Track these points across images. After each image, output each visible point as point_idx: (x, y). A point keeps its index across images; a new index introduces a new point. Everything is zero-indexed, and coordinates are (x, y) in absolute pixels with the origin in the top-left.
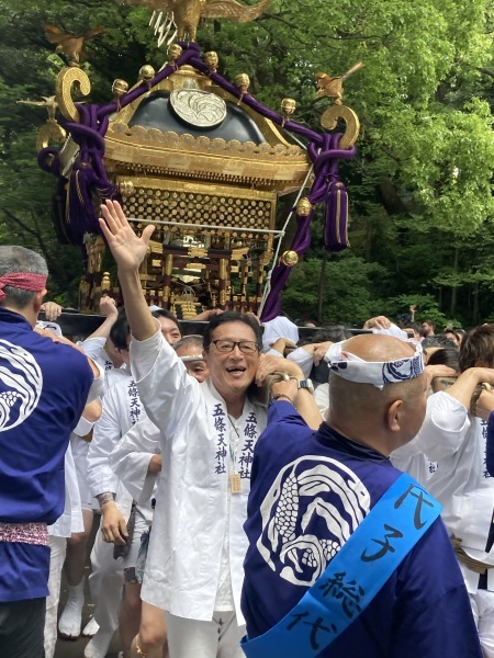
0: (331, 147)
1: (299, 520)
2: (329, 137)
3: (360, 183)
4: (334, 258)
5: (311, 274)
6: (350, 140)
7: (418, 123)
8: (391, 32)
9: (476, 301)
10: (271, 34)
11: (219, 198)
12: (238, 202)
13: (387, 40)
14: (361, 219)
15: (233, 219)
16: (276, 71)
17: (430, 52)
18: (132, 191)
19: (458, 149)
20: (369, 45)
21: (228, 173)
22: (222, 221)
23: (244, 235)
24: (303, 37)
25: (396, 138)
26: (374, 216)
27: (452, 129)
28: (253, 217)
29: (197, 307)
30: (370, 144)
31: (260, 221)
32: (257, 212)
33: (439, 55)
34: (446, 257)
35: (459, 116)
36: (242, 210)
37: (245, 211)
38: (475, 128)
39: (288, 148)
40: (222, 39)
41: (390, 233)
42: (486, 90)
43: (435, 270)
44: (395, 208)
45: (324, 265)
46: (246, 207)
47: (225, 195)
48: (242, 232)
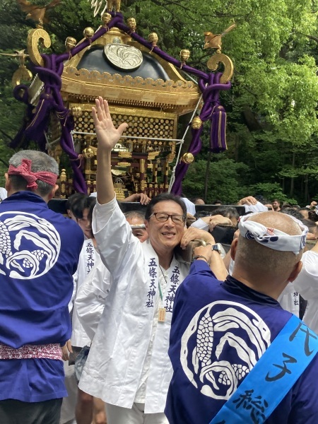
0: (214, 82)
1: (214, 349)
2: (213, 76)
3: (231, 110)
4: (215, 160)
5: (200, 170)
6: (227, 78)
7: (268, 71)
8: (251, 12)
9: (306, 187)
10: (173, 15)
11: (139, 118)
12: (152, 120)
13: (247, 17)
14: (232, 135)
15: (148, 132)
16: (176, 38)
17: (276, 25)
18: (80, 113)
19: (294, 88)
20: (237, 21)
21: (145, 101)
22: (140, 134)
23: (156, 143)
24: (193, 16)
25: (254, 81)
26: (240, 132)
27: (290, 75)
28: (162, 130)
29: (125, 192)
30: (237, 85)
31: (166, 133)
32: (164, 126)
33: (282, 27)
34: (287, 159)
35: (295, 66)
36: (154, 126)
37: (157, 126)
38: (306, 74)
39: (185, 83)
40: (141, 18)
41: (251, 143)
42: (312, 50)
43: (280, 167)
44: (254, 127)
45: (208, 165)
46: (157, 124)
47: (143, 115)
48: (155, 140)
